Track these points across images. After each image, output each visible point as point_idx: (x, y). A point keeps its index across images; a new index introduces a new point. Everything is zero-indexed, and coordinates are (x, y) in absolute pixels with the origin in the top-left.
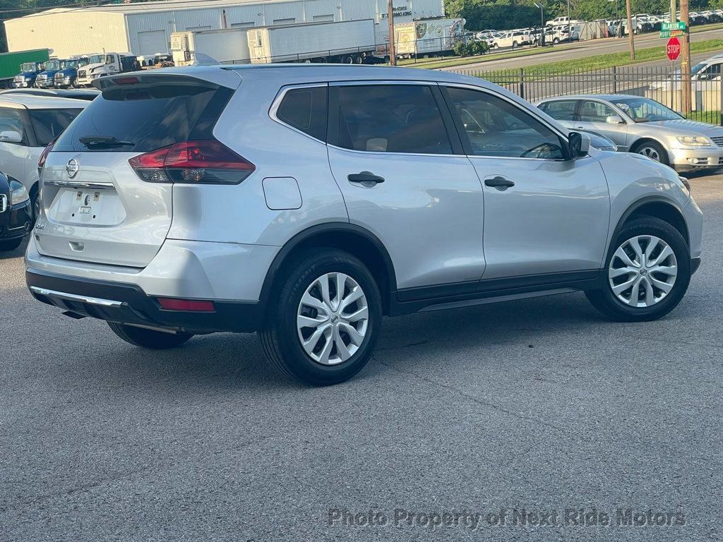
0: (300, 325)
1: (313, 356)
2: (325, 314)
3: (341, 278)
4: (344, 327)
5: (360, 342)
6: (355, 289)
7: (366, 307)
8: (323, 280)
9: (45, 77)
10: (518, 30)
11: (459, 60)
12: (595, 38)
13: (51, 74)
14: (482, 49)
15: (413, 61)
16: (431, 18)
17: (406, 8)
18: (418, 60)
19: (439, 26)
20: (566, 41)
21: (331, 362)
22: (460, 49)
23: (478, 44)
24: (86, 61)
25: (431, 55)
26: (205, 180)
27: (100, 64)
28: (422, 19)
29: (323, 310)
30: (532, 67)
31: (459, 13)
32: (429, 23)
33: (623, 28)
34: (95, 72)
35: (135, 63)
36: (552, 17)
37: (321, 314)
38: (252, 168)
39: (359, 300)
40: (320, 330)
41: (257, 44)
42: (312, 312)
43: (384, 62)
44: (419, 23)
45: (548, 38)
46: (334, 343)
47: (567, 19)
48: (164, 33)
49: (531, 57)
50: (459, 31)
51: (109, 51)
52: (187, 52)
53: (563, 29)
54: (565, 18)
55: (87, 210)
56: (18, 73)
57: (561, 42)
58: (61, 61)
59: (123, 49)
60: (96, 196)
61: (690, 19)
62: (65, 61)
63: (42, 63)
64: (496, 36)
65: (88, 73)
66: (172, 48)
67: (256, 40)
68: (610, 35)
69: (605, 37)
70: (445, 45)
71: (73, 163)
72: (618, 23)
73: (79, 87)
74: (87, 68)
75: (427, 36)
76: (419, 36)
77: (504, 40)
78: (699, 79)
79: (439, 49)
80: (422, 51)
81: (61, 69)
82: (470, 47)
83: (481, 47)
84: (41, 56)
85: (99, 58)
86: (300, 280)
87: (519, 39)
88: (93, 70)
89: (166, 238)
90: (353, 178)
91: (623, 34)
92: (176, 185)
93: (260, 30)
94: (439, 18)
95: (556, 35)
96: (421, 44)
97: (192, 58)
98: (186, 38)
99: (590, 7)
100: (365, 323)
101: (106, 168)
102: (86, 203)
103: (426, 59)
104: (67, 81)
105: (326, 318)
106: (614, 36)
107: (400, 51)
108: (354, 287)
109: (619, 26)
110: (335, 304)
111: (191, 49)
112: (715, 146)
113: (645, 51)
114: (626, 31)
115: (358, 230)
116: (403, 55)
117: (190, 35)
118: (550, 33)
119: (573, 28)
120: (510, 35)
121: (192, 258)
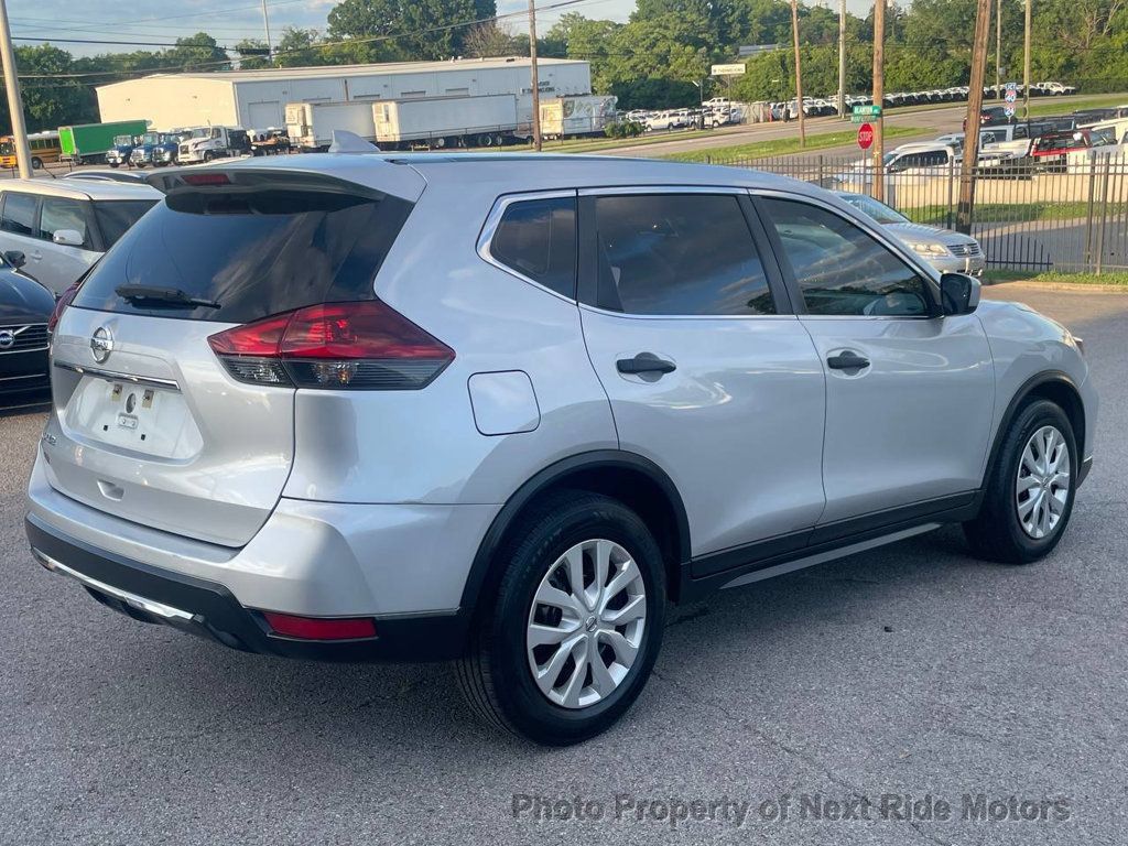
0: (532, 644)
1: (554, 696)
2: (575, 616)
3: (604, 548)
4: (607, 636)
5: (630, 660)
6: (625, 566)
7: (642, 596)
8: (573, 556)
9: (142, 152)
10: (672, 111)
11: (610, 142)
12: (758, 121)
13: (149, 149)
14: (636, 130)
15: (559, 142)
16: (576, 95)
17: (548, 83)
18: (565, 142)
19: (589, 104)
20: (726, 124)
21: (584, 701)
22: (613, 131)
23: (632, 125)
24: (188, 135)
25: (579, 136)
26: (358, 383)
27: (204, 139)
28: (567, 96)
29: (572, 610)
30: (692, 153)
31: (607, 90)
32: (577, 101)
33: (788, 112)
34: (199, 148)
35: (245, 138)
36: (708, 97)
37: (568, 617)
38: (447, 355)
39: (632, 584)
40: (566, 647)
41: (384, 119)
42: (552, 616)
43: (527, 143)
44: (567, 99)
45: (708, 121)
46: (589, 666)
47: (725, 100)
48: (278, 105)
49: (690, 141)
50: (611, 110)
51: (215, 123)
52: (305, 128)
53: (722, 111)
54: (722, 99)
55: (130, 421)
56: (111, 147)
57: (720, 125)
58: (160, 135)
59: (231, 121)
60: (148, 398)
61: (885, 101)
62: (164, 134)
63: (138, 136)
64: (650, 116)
65: (191, 148)
66: (287, 122)
67: (383, 115)
68: (774, 119)
69: (768, 121)
70: (594, 125)
71: (104, 336)
72: (783, 106)
73: (181, 164)
74: (189, 143)
75: (575, 114)
76: (565, 115)
77: (659, 120)
78: (890, 172)
79: (588, 130)
80: (569, 131)
81: (160, 143)
82: (623, 128)
83: (635, 129)
84: (139, 127)
85: (204, 132)
86: (534, 559)
87: (674, 120)
88: (196, 145)
89: (281, 497)
90: (625, 367)
91: (787, 118)
92: (301, 391)
93: (387, 103)
94: (585, 95)
95: (715, 118)
96: (569, 124)
97: (310, 133)
98: (304, 110)
99: (748, 87)
100: (641, 625)
101: (162, 351)
102: (130, 409)
103: (574, 141)
104: (167, 157)
105: (577, 624)
106: (778, 119)
107: (545, 131)
108: (623, 562)
109: (784, 110)
110: (592, 598)
111: (309, 123)
112: (953, 256)
113: (815, 138)
114: (792, 115)
115: (631, 460)
116: (548, 135)
117: (308, 107)
118: (709, 115)
119: (734, 110)
120: (665, 116)
121: (333, 537)
